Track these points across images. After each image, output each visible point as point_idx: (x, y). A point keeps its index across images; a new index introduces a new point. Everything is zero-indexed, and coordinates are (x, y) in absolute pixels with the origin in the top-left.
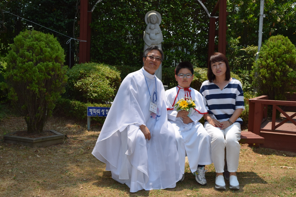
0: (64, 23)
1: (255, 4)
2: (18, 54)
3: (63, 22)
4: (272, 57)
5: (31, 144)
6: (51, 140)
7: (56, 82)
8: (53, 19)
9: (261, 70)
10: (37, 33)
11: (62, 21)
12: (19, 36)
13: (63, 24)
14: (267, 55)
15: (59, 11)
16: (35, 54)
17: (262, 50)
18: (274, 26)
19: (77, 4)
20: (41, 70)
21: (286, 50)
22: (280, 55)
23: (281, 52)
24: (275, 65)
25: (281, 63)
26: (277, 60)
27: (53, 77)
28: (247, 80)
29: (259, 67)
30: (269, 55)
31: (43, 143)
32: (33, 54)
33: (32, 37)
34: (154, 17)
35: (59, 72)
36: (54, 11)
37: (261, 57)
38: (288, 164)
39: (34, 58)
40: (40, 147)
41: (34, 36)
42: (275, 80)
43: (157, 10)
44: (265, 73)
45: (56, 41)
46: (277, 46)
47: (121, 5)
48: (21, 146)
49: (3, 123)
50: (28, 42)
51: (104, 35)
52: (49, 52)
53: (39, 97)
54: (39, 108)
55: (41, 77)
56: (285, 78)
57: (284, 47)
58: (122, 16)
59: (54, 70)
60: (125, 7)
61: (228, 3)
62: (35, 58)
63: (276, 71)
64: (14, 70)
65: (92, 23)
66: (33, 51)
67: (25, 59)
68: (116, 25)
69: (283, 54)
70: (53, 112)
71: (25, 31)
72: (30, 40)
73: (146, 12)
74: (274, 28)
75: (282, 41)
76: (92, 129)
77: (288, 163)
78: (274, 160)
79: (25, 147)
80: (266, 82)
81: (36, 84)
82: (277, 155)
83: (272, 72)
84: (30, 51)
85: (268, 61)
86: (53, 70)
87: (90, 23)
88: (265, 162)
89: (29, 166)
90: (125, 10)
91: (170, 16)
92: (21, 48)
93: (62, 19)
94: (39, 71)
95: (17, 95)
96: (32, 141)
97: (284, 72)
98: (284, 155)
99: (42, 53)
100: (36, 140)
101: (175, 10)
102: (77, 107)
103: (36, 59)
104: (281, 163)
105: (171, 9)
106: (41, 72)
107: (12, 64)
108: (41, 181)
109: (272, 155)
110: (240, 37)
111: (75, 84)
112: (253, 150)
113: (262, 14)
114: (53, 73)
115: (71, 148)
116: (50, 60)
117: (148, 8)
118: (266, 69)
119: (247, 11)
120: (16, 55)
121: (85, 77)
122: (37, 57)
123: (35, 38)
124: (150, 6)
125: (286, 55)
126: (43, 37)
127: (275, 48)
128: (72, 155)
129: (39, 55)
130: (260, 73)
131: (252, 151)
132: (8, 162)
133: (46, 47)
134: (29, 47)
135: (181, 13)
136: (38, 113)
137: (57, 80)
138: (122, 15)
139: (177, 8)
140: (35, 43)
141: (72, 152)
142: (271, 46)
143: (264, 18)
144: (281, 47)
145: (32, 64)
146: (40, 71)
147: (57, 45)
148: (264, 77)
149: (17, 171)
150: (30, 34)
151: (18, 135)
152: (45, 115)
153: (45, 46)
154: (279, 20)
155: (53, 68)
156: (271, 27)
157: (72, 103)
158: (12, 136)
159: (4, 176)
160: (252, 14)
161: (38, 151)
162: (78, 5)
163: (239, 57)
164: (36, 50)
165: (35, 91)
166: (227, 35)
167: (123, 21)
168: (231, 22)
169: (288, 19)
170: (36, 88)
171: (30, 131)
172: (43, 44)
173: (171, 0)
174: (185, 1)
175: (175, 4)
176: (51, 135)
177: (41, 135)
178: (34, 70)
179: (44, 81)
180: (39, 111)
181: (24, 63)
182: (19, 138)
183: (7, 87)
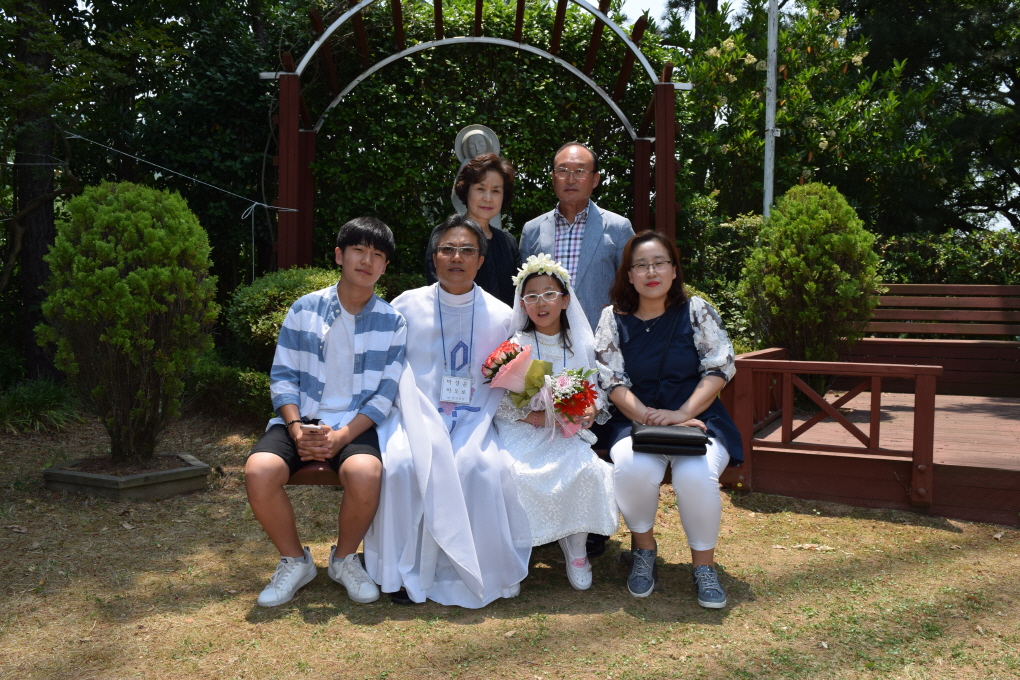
0: (242, 162)
1: (758, 103)
2: (78, 247)
3: (238, 161)
4: (793, 241)
5: (114, 493)
6: (173, 481)
7: (183, 323)
8: (212, 152)
9: (767, 279)
10: (131, 190)
11: (235, 158)
12: (82, 199)
14: (781, 238)
15: (228, 131)
16: (123, 246)
17: (769, 226)
18: (810, 160)
19: (270, 112)
20: (139, 288)
21: (830, 222)
22: (814, 236)
23: (817, 227)
24: (803, 263)
25: (818, 259)
26: (808, 250)
27: (173, 307)
28: (738, 308)
29: (761, 271)
30: (787, 237)
31: (148, 490)
32: (116, 245)
33: (117, 198)
34: (479, 142)
35: (191, 295)
36: (216, 131)
37: (766, 244)
38: (821, 539)
39: (120, 258)
40: (137, 501)
41: (121, 197)
42: (804, 305)
43: (492, 122)
44: (777, 287)
45: (184, 210)
46: (807, 212)
47: (393, 112)
48: (86, 498)
49: (64, 435)
50: (103, 215)
51: (348, 192)
52: (161, 240)
53: (136, 363)
54: (140, 392)
55: (140, 309)
56: (830, 300)
57: (825, 214)
59: (175, 289)
60: (404, 117)
61: (683, 102)
62: (122, 255)
63: (805, 279)
64: (66, 290)
65: (316, 162)
66: (116, 237)
67: (94, 260)
68: (382, 166)
69: (824, 234)
71: (99, 184)
72: (111, 208)
74: (810, 165)
75: (821, 198)
77: (823, 535)
78: (785, 528)
79: (97, 500)
80: (781, 311)
81: (125, 326)
82: (798, 513)
83: (794, 283)
84: (110, 237)
85: (783, 254)
86: (173, 287)
87: (312, 163)
88: (758, 534)
89: (93, 554)
90: (405, 126)
91: (527, 139)
92: (87, 229)
93: (237, 153)
94: (131, 293)
95: (76, 360)
96: (117, 483)
97: (828, 283)
98: (815, 513)
100: (128, 482)
101: (540, 122)
102: (257, 389)
103: (126, 259)
104: (802, 535)
105: (528, 120)
106: (140, 294)
107: (62, 273)
108: (108, 597)
109: (783, 512)
110: (716, 192)
111: (254, 327)
112: (732, 501)
113: (771, 128)
114: (174, 296)
115: (223, 503)
116: (166, 261)
117: (467, 119)
118: (780, 276)
119: (737, 123)
120: (72, 250)
121: (282, 306)
122: (129, 255)
123: (125, 201)
124: (470, 113)
125: (831, 237)
126: (145, 199)
127: (801, 217)
128: (221, 523)
129: (135, 248)
130: (764, 287)
131: (729, 502)
132: (36, 545)
133: (153, 226)
134: (107, 227)
135: (556, 131)
136: (138, 406)
137: (186, 316)
138: (395, 138)
139: (545, 116)
140: (123, 215)
141: (225, 514)
142: (791, 214)
143: (776, 138)
144: (816, 216)
145: (113, 273)
146: (136, 290)
147: (188, 220)
148: (773, 296)
149: (52, 570)
150: (113, 191)
151: (84, 469)
152: (157, 413)
153: (150, 222)
154: (824, 144)
155: (174, 283)
156: (804, 162)
157: (244, 379)
158: (65, 472)
159: (11, 583)
160: (749, 129)
161: (129, 512)
162: (272, 114)
163: (719, 246)
164: (126, 235)
165: (122, 348)
166: (684, 186)
167: (399, 155)
168: (695, 152)
169: (847, 140)
170: (125, 338)
171: (119, 458)
172: (144, 218)
173: (528, 96)
174: (566, 98)
175: (539, 106)
176: (173, 468)
177: (146, 468)
178: (119, 288)
179: (148, 319)
180: (138, 401)
181: (92, 270)
182: (82, 477)
183: (52, 338)
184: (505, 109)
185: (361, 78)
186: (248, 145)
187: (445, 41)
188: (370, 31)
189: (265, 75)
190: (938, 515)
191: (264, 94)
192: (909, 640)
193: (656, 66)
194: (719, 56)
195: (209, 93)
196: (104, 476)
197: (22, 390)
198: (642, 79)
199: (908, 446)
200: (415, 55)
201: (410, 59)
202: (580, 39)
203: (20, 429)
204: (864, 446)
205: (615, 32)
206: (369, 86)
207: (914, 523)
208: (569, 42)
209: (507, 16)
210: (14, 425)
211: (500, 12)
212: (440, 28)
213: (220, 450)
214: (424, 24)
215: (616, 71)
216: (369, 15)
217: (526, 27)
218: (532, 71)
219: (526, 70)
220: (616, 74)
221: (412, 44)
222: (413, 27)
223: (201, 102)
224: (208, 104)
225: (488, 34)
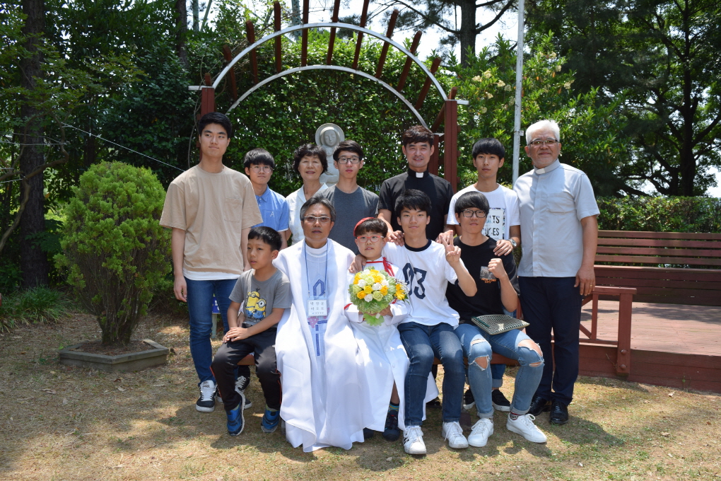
0: (173, 143)
1: (506, 113)
2: (88, 204)
3: (170, 142)
5: (110, 367)
6: (146, 358)
7: (154, 255)
8: (153, 137)
10: (122, 167)
11: (167, 140)
12: (90, 173)
13: (169, 145)
15: (163, 123)
16: (117, 204)
19: (195, 112)
27: (149, 245)
31: (130, 365)
32: (113, 204)
33: (112, 173)
34: (332, 135)
35: (160, 237)
36: (155, 122)
39: (116, 213)
40: (124, 372)
41: (115, 172)
43: (338, 121)
45: (155, 181)
47: (273, 113)
48: (90, 370)
49: (59, 325)
50: (104, 184)
52: (142, 201)
53: (124, 281)
54: (124, 300)
55: (128, 246)
58: (276, 132)
59: (151, 234)
60: (281, 116)
61: (460, 111)
62: (116, 211)
64: (79, 233)
66: (113, 200)
67: (99, 213)
70: (149, 307)
71: (100, 163)
72: (109, 179)
73: (318, 125)
76: (219, 336)
79: (97, 371)
81: (119, 258)
84: (108, 199)
86: (149, 232)
90: (281, 122)
92: (92, 193)
93: (169, 137)
94: (124, 236)
95: (84, 279)
96: (111, 361)
99: (130, 203)
100: (118, 359)
101: (369, 122)
103: (119, 213)
105: (361, 121)
106: (128, 236)
107: (76, 222)
108: (124, 438)
113: (518, 130)
114: (150, 238)
115: (179, 373)
116: (145, 215)
119: (492, 124)
120: (83, 206)
122: (122, 210)
123: (118, 175)
124: (324, 115)
126: (131, 174)
128: (182, 386)
129: (125, 206)
132: (65, 402)
133: (137, 192)
134: (106, 192)
135: (379, 128)
136: (122, 309)
137: (156, 250)
138: (275, 130)
139: (372, 118)
140: (118, 184)
141: (183, 381)
143: (521, 137)
145: (111, 223)
146: (127, 234)
150: (109, 168)
151: (86, 350)
152: (135, 313)
153: (135, 189)
155: (150, 229)
158: (74, 353)
159: (57, 428)
160: (501, 129)
161: (120, 380)
162: (196, 114)
164: (119, 197)
165: (116, 272)
166: (459, 165)
167: (277, 141)
168: (465, 142)
170: (118, 265)
171: (108, 342)
172: (131, 187)
173: (361, 105)
174: (385, 106)
175: (369, 112)
176: (144, 350)
177: (127, 350)
178: (116, 232)
179: (133, 253)
180: (123, 306)
181: (98, 220)
182: (86, 357)
183: (66, 263)
184: (346, 113)
185: (252, 90)
186: (176, 132)
187: (307, 67)
188: (259, 60)
189: (191, 88)
190: (633, 381)
191: (187, 99)
192: (630, 461)
193: (445, 88)
194: (481, 81)
195: (151, 97)
196: (101, 355)
197: (31, 294)
198: (435, 96)
199: (615, 338)
200: (288, 76)
201: (284, 79)
202: (394, 69)
203: (31, 321)
204: (587, 338)
205: (418, 64)
206: (258, 95)
207: (619, 386)
208: (388, 70)
209: (348, 52)
210: (27, 318)
211: (343, 49)
212: (305, 58)
213: (167, 336)
214: (294, 55)
215: (417, 89)
216: (258, 49)
217: (360, 60)
218: (364, 88)
219: (360, 88)
220: (417, 92)
221: (286, 69)
222: (286, 57)
223: (146, 103)
224: (151, 105)
225: (335, 63)
